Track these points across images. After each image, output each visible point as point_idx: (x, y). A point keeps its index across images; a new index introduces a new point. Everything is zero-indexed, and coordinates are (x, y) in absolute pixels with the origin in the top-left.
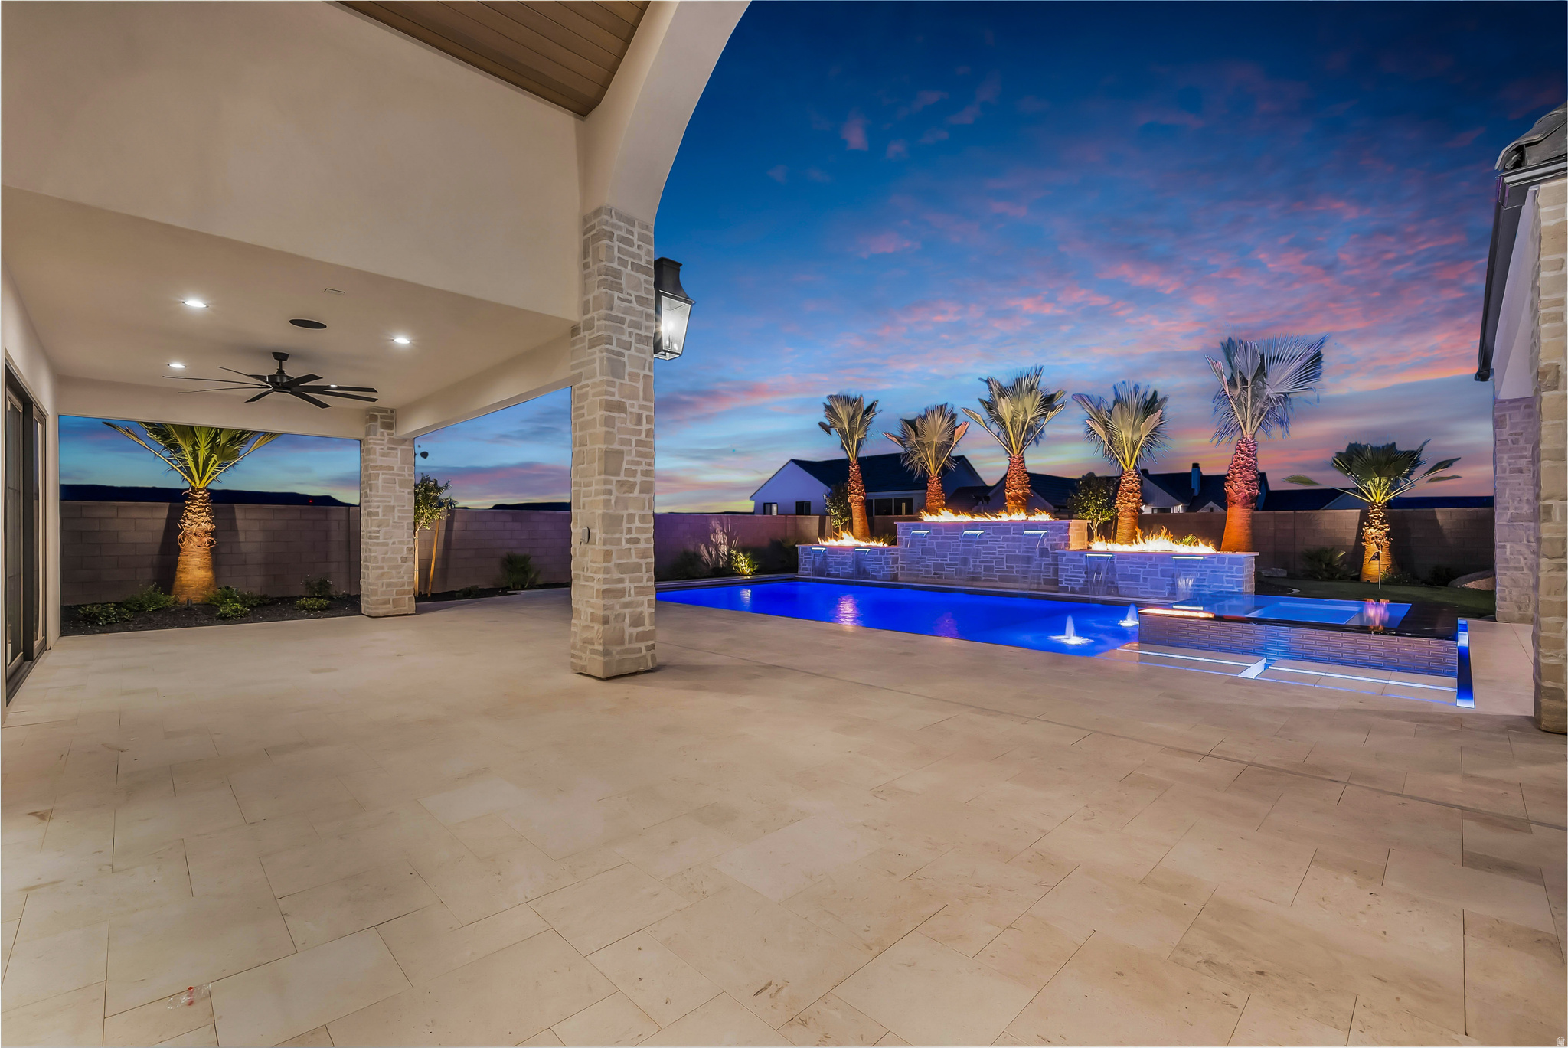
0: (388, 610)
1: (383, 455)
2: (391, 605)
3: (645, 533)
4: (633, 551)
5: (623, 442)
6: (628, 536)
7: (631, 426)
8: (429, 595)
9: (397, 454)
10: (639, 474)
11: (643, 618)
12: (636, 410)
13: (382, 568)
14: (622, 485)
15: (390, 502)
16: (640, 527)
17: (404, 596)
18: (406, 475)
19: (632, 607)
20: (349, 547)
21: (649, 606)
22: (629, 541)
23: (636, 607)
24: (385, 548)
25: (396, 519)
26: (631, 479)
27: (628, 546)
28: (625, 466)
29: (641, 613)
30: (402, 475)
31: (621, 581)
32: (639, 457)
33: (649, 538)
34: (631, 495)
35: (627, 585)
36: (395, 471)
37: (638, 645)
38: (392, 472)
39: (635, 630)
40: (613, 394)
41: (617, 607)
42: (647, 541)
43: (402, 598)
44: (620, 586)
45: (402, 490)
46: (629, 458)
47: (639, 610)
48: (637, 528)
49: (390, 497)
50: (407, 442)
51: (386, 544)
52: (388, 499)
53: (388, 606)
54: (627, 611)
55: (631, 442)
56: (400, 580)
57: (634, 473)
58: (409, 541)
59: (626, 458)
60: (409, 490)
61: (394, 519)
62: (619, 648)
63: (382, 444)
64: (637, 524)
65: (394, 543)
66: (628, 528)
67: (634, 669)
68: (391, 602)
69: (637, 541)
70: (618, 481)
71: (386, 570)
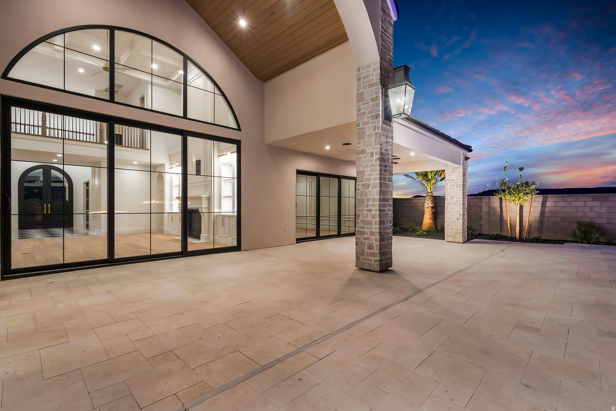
0: (451, 239)
1: (450, 175)
2: (452, 238)
3: (375, 207)
4: (369, 215)
5: (364, 167)
6: (367, 208)
7: (368, 158)
8: (525, 239)
9: (455, 174)
10: (372, 180)
11: (373, 246)
12: (370, 151)
13: (449, 222)
14: (364, 186)
15: (452, 194)
16: (372, 204)
17: (457, 234)
18: (459, 182)
19: (368, 240)
20: (489, 213)
21: (376, 241)
22: (367, 210)
23: (370, 240)
24: (450, 213)
25: (455, 202)
26: (368, 183)
27: (366, 213)
28: (365, 177)
29: (372, 244)
30: (457, 183)
31: (363, 228)
32: (372, 172)
33: (377, 209)
34: (368, 190)
35: (366, 230)
36: (455, 181)
37: (371, 258)
38: (453, 181)
39: (369, 251)
40: (360, 147)
41: (362, 239)
42: (375, 211)
43: (457, 235)
44: (363, 230)
45: (457, 189)
46: (367, 173)
47: (371, 242)
48: (371, 204)
49: (452, 192)
50: (460, 168)
51: (451, 212)
52: (452, 193)
53: (451, 238)
54: (366, 241)
55: (368, 166)
56: (457, 227)
57: (369, 180)
58: (460, 211)
59: (366, 174)
60: (460, 189)
61: (454, 201)
62: (362, 257)
63: (450, 171)
64: (371, 203)
65: (454, 212)
66: (367, 204)
67: (369, 268)
68: (452, 236)
69: (371, 211)
70: (362, 184)
71: (450, 223)
